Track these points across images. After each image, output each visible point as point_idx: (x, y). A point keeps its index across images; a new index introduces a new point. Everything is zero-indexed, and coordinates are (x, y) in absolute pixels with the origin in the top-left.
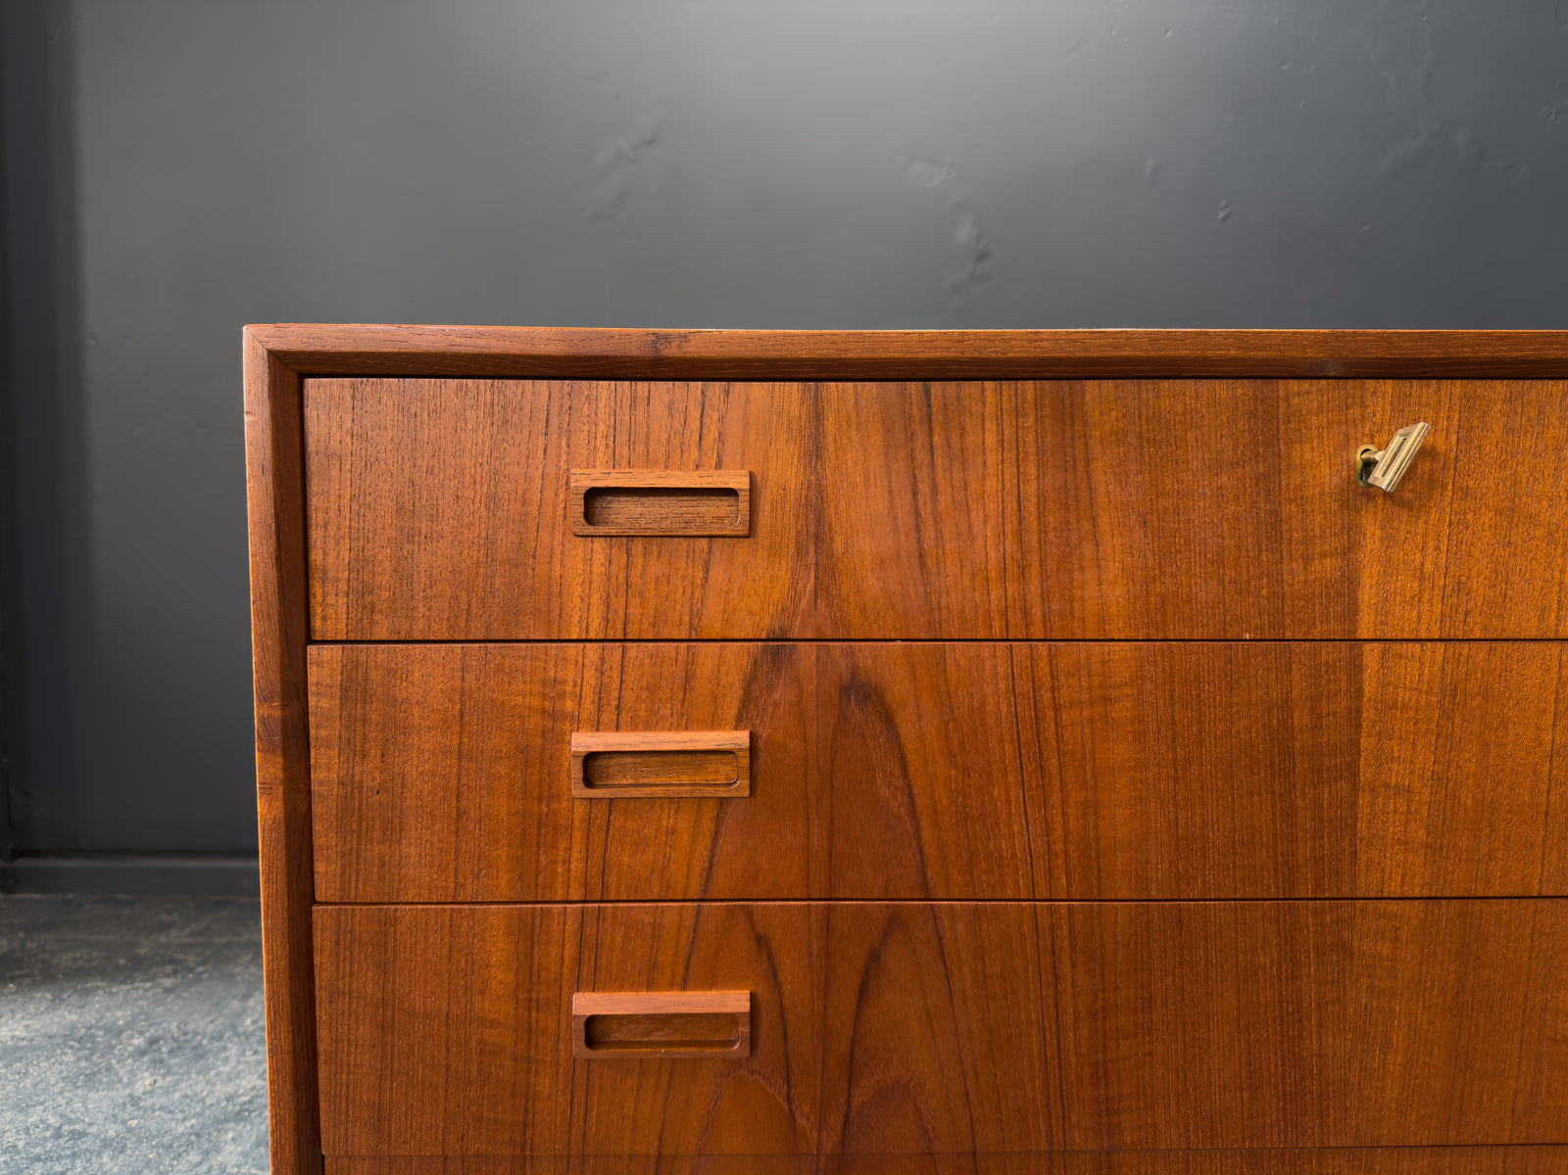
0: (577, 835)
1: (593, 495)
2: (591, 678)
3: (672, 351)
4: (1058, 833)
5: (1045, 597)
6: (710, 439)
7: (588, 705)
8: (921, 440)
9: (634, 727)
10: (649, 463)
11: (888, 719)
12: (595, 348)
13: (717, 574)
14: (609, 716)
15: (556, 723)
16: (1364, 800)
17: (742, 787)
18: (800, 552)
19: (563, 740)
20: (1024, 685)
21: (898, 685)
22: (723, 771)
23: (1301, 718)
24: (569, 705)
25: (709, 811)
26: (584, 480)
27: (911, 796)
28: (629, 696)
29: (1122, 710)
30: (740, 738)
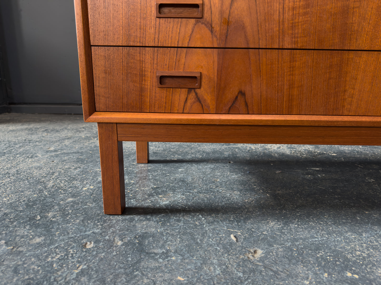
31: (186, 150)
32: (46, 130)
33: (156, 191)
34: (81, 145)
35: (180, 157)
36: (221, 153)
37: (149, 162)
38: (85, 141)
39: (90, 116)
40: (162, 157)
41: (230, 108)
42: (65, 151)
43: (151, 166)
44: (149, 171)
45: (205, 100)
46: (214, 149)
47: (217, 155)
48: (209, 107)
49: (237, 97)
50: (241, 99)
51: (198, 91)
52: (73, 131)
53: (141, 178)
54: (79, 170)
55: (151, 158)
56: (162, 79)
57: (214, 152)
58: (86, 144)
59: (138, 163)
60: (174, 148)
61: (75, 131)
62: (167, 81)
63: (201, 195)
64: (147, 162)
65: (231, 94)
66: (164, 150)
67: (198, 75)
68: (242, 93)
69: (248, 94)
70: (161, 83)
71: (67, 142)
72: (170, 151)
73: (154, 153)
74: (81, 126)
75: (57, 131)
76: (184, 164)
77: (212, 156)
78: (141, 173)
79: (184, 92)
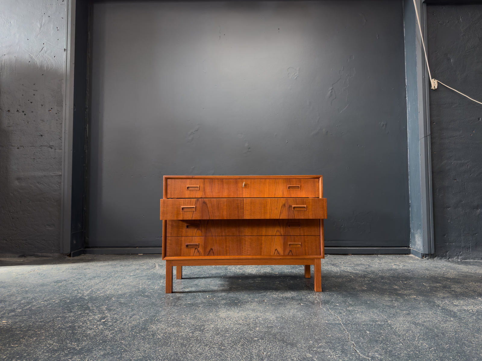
0: (182, 215)
1: (188, 187)
2: (183, 202)
3: (194, 177)
4: (220, 214)
5: (221, 194)
6: (197, 183)
7: (183, 204)
8: (212, 183)
9: (186, 205)
10: (192, 185)
11: (207, 205)
12: (188, 177)
13: (197, 193)
14: (184, 205)
15: (180, 205)
16: (245, 211)
17: (195, 210)
18: (203, 191)
19: (180, 207)
20: (217, 202)
21: (207, 202)
22: (193, 209)
23: (239, 204)
24: (181, 204)
25: (192, 212)
26: (187, 186)
27: (208, 211)
28: (186, 203)
29: (225, 204)
30: (195, 206)
31: (202, 273)
32: (121, 265)
33: (184, 288)
34: (146, 273)
35: (198, 276)
36: (220, 274)
37: (182, 278)
38: (148, 270)
39: (164, 258)
40: (188, 276)
41: (208, 254)
42: (139, 275)
43: (183, 280)
44: (182, 282)
45: (200, 252)
46: (217, 272)
47: (217, 275)
48: (202, 254)
49: (210, 250)
50: (211, 251)
51: (198, 249)
52: (138, 266)
53: (178, 284)
54: (150, 282)
55: (183, 277)
56: (187, 246)
57: (217, 273)
58: (149, 272)
59: (177, 279)
60: (196, 273)
61: (139, 265)
62: (189, 246)
63: (202, 288)
64: (181, 278)
65: (208, 250)
66: (190, 274)
67: (198, 244)
68: (212, 249)
69: (213, 249)
70: (187, 247)
71: (137, 271)
72: (193, 274)
73: (185, 275)
74: (141, 262)
75: (128, 266)
76: (199, 279)
77: (214, 275)
78: (178, 283)
79: (194, 249)
